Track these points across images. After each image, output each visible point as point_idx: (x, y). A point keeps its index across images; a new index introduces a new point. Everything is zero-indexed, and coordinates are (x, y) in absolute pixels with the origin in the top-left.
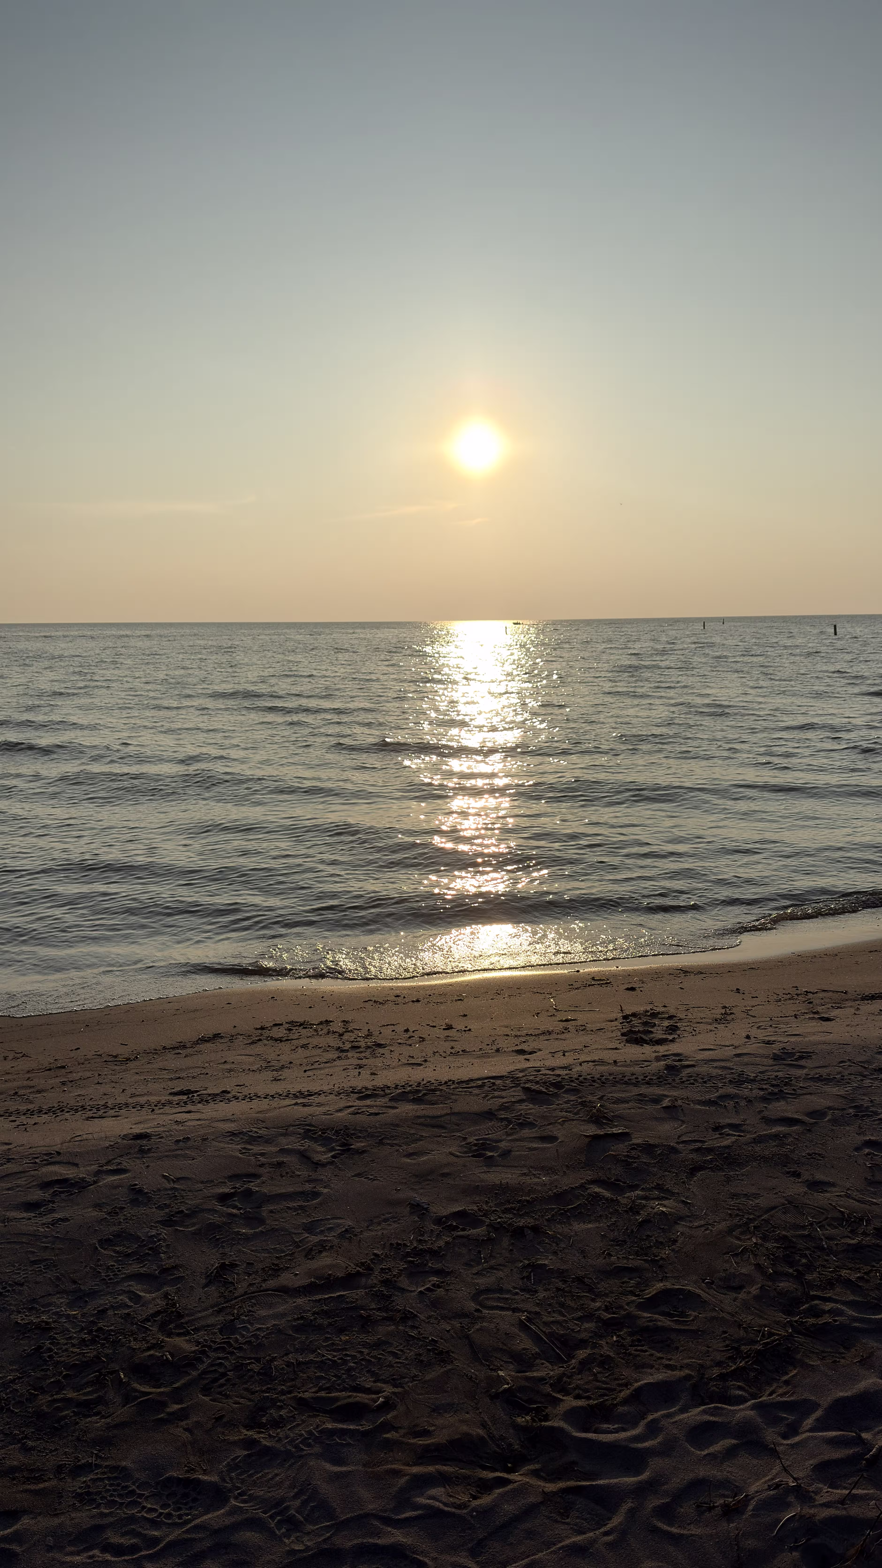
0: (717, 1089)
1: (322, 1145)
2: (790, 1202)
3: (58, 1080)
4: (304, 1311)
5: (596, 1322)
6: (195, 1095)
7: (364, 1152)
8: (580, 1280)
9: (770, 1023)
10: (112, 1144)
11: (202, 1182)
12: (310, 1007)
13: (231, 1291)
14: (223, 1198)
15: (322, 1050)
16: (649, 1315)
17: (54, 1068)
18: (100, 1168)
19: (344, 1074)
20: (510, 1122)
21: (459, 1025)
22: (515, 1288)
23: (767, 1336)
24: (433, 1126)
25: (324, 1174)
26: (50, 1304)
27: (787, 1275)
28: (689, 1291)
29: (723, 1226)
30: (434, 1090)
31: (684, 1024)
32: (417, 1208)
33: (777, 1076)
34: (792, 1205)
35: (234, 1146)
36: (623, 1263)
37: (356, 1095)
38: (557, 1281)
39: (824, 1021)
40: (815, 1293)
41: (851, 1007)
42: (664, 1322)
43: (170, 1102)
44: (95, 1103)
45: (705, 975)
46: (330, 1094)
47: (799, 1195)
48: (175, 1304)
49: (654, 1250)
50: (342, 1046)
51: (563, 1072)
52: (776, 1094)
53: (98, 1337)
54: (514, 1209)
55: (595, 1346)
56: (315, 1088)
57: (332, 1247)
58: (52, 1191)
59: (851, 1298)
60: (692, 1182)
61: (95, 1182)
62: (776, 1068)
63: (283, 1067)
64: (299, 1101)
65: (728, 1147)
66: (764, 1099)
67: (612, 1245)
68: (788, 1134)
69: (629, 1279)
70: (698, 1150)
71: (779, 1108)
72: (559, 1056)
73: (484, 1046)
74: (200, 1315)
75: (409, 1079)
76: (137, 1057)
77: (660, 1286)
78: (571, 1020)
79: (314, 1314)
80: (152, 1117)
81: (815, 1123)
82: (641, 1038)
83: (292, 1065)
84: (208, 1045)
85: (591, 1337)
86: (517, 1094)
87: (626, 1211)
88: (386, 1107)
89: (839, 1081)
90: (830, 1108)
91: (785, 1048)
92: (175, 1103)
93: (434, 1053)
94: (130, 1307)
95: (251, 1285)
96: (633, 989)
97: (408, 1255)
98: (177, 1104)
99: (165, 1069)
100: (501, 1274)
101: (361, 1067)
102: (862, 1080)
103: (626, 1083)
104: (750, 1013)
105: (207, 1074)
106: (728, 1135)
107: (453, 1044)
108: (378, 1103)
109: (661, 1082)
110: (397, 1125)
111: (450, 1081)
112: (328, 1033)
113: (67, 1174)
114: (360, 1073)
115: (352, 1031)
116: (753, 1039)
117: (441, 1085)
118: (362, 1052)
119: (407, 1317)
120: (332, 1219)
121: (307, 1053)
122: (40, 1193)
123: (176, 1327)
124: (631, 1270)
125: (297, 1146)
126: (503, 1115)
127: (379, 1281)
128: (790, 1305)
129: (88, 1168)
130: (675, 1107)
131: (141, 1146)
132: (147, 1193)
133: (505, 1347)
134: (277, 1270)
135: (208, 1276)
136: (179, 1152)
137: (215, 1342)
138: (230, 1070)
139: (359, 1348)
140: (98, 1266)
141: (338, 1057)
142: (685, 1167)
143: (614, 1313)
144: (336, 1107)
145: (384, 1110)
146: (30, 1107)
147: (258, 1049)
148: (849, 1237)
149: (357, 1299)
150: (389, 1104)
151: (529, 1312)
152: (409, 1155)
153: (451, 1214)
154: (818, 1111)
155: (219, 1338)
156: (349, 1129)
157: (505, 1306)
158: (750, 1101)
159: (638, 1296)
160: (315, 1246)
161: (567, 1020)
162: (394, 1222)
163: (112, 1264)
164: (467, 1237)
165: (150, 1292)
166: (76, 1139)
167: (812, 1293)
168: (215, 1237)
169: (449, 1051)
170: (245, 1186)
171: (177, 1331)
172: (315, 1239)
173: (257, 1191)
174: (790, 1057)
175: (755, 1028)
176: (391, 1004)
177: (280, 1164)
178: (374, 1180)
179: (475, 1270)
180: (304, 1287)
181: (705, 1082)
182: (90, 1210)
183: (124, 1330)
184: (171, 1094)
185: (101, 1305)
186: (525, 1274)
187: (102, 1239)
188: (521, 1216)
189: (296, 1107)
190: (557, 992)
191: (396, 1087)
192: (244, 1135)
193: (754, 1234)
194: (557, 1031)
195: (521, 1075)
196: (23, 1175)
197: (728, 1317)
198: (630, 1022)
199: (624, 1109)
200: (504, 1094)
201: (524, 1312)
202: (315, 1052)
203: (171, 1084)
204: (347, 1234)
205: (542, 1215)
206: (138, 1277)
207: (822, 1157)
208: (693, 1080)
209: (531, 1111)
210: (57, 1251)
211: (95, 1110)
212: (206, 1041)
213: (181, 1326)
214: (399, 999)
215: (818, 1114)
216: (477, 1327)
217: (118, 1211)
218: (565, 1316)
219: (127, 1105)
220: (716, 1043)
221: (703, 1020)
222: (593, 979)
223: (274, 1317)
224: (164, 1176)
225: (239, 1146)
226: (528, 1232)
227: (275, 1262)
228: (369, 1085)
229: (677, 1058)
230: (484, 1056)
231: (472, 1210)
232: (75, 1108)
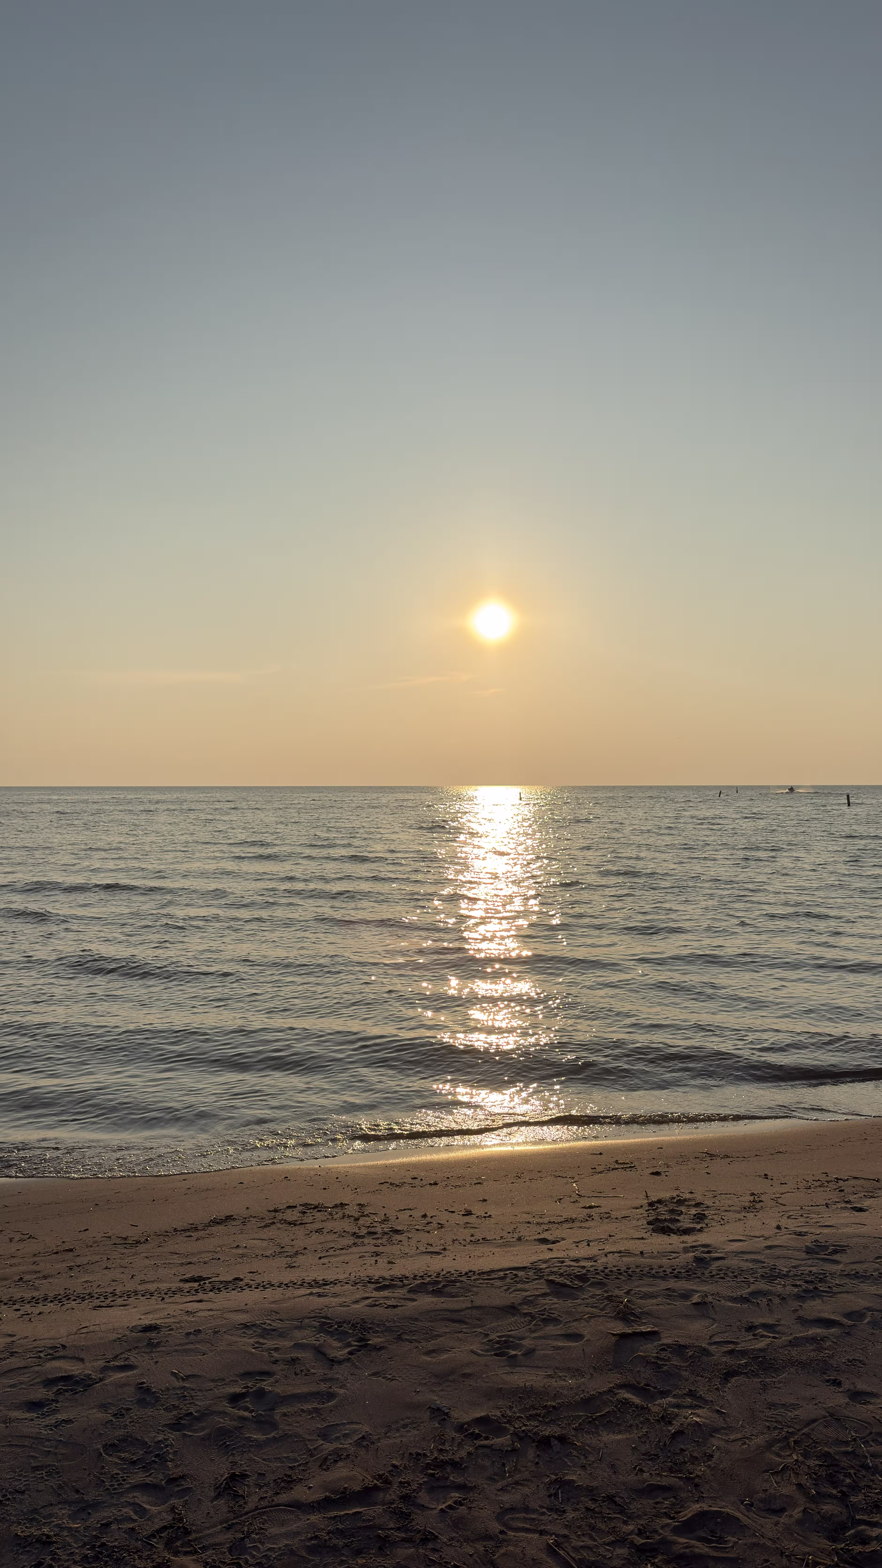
0: (749, 1284)
1: (338, 1340)
2: (831, 1415)
3: (65, 1265)
4: (318, 1530)
5: (628, 1548)
6: (207, 1282)
7: (381, 1349)
8: (610, 1498)
9: (800, 1213)
10: (120, 1336)
11: (213, 1381)
12: (325, 1189)
13: (241, 1506)
14: (234, 1399)
15: (337, 1236)
16: (687, 1541)
17: (61, 1252)
18: (107, 1364)
19: (361, 1261)
20: (533, 1318)
21: (478, 1210)
22: (542, 1507)
24: (454, 1321)
25: (340, 1372)
26: (51, 1516)
27: (831, 1496)
28: (728, 1514)
29: (760, 1440)
30: (455, 1281)
31: (711, 1212)
32: (439, 1414)
33: (810, 1272)
34: (834, 1417)
35: (246, 1340)
36: (656, 1481)
37: (373, 1286)
38: (586, 1499)
39: (857, 1211)
40: (861, 1517)
42: (701, 1548)
43: (181, 1290)
44: (103, 1290)
45: (731, 1159)
46: (346, 1283)
47: (840, 1406)
48: (181, 1519)
49: (689, 1467)
50: (357, 1231)
51: (588, 1264)
52: (810, 1291)
53: (101, 1553)
54: (539, 1416)
56: (331, 1277)
57: (348, 1456)
58: (55, 1389)
60: (726, 1389)
61: (101, 1380)
62: (809, 1262)
63: (297, 1253)
64: (315, 1291)
65: (763, 1350)
66: (798, 1297)
67: (643, 1460)
68: (826, 1337)
69: (663, 1499)
70: (731, 1352)
71: (816, 1308)
72: (583, 1245)
73: (505, 1234)
74: (208, 1532)
75: (428, 1269)
76: (147, 1240)
77: (696, 1507)
78: (595, 1207)
79: (329, 1532)
80: (161, 1306)
81: (854, 1325)
82: (668, 1227)
83: (306, 1251)
84: (221, 1227)
86: (540, 1287)
87: (658, 1421)
88: (405, 1299)
89: (877, 1279)
90: (868, 1309)
91: (817, 1241)
92: (185, 1291)
93: (454, 1241)
94: (135, 1521)
95: (262, 1498)
96: (657, 1174)
97: (428, 1466)
98: (188, 1292)
99: (176, 1254)
100: (526, 1490)
101: (377, 1254)
103: (654, 1276)
104: (780, 1201)
105: (219, 1259)
106: (763, 1336)
107: (472, 1231)
108: (396, 1295)
109: (690, 1275)
110: (416, 1319)
111: (471, 1271)
112: (344, 1216)
113: (73, 1370)
114: (376, 1261)
115: (367, 1216)
116: (783, 1230)
117: (461, 1276)
118: (378, 1238)
119: (428, 1538)
120: (348, 1423)
121: (322, 1238)
122: (44, 1391)
123: (183, 1546)
124: (665, 1489)
125: (312, 1341)
126: (525, 1309)
127: (398, 1496)
128: (835, 1531)
129: (94, 1364)
130: (705, 1303)
131: (150, 1339)
132: (154, 1393)
134: (289, 1482)
135: (217, 1488)
136: (189, 1347)
137: (223, 1563)
138: (243, 1256)
140: (101, 1474)
141: (354, 1244)
142: (718, 1372)
143: (648, 1538)
144: (354, 1298)
145: (403, 1302)
146: (36, 1294)
147: (271, 1232)
149: (374, 1517)
150: (408, 1296)
151: (557, 1536)
152: (429, 1353)
153: (473, 1420)
154: (856, 1312)
155: (228, 1558)
156: (366, 1323)
157: (532, 1527)
158: (785, 1298)
159: (673, 1518)
160: (330, 1455)
161: (591, 1207)
162: (414, 1428)
163: (118, 1472)
164: (490, 1447)
165: (155, 1505)
166: (83, 1331)
167: (857, 1517)
168: (225, 1443)
169: (469, 1239)
170: (258, 1385)
171: (184, 1549)
172: (329, 1447)
173: (270, 1391)
174: (823, 1251)
175: (785, 1217)
176: (407, 1187)
177: (294, 1361)
178: (392, 1380)
179: (499, 1485)
180: (318, 1502)
181: (736, 1277)
182: (95, 1411)
183: (128, 1546)
184: (181, 1280)
185: (104, 1518)
186: (552, 1491)
187: (106, 1444)
188: (548, 1424)
189: (311, 1298)
190: (580, 1176)
191: (415, 1278)
192: (257, 1328)
193: (795, 1449)
194: (580, 1219)
195: (544, 1266)
196: (26, 1371)
197: (769, 1543)
198: (656, 1209)
199: (652, 1305)
200: (526, 1286)
201: (551, 1535)
202: (330, 1237)
203: (182, 1270)
204: (364, 1441)
205: (569, 1424)
206: (144, 1487)
207: (864, 1364)
208: (722, 1275)
209: (556, 1306)
210: (60, 1457)
211: (102, 1299)
212: (218, 1223)
213: (189, 1543)
214: (417, 1182)
215: (856, 1315)
216: (502, 1551)
217: (124, 1412)
218: (595, 1540)
219: (136, 1293)
220: (746, 1233)
221: (731, 1208)
222: (617, 1162)
223: (286, 1535)
224: (173, 1374)
225: (252, 1341)
226: (554, 1442)
227: (288, 1473)
228: (387, 1274)
229: (706, 1250)
230: (505, 1245)
231: (495, 1416)
232: (82, 1295)
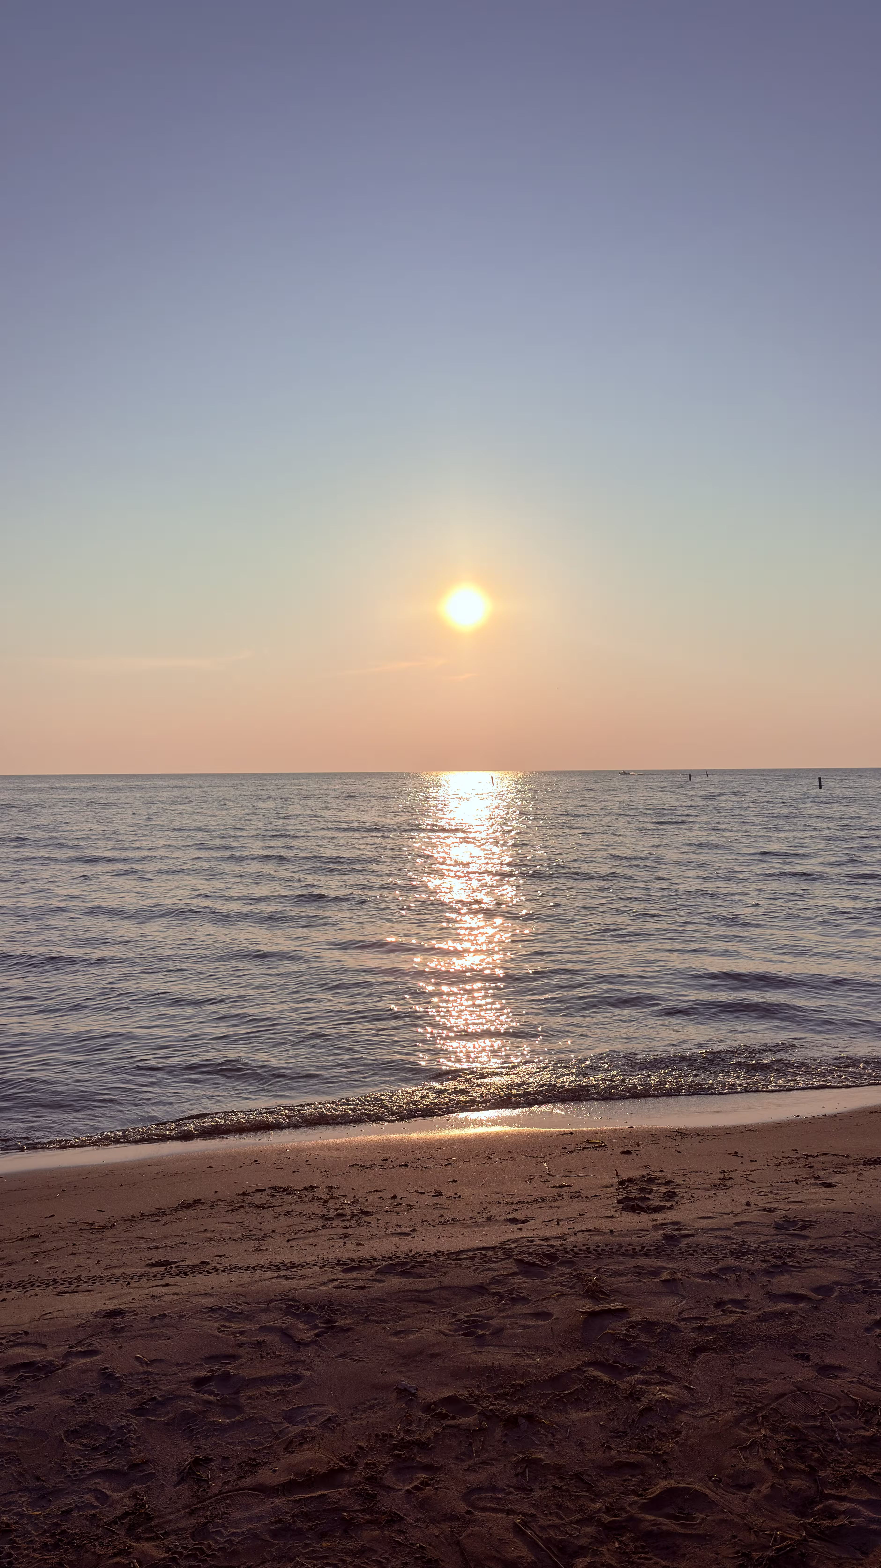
0: (718, 1260)
1: (306, 1322)
2: (799, 1389)
3: (29, 1251)
4: (283, 1514)
5: (596, 1526)
6: (174, 1266)
7: (348, 1330)
8: (578, 1476)
9: (770, 1189)
10: (84, 1322)
11: (178, 1365)
12: (294, 1172)
13: (204, 1490)
14: (199, 1383)
15: (306, 1218)
16: (653, 1518)
17: (26, 1238)
18: (70, 1350)
19: (329, 1243)
20: (502, 1297)
21: (448, 1191)
22: (509, 1486)
23: (779, 1541)
24: (422, 1302)
25: (307, 1354)
26: (10, 1504)
27: (799, 1471)
28: (695, 1490)
29: (728, 1416)
30: (423, 1262)
31: (681, 1190)
32: (406, 1394)
33: (779, 1247)
34: (802, 1392)
35: (211, 1323)
36: (624, 1458)
37: (341, 1268)
38: (553, 1477)
39: (826, 1187)
40: (829, 1491)
41: (854, 1172)
42: (669, 1525)
43: (147, 1274)
44: (68, 1276)
45: (702, 1138)
46: (314, 1265)
47: (809, 1380)
48: (144, 1505)
49: (658, 1443)
50: (326, 1213)
51: (557, 1243)
52: (778, 1267)
53: (61, 1541)
54: (507, 1394)
55: (595, 1553)
56: (298, 1259)
57: (313, 1438)
58: (18, 1375)
59: (868, 1496)
60: (695, 1365)
61: (63, 1366)
62: (779, 1238)
63: (265, 1236)
64: (282, 1273)
65: (731, 1326)
66: (768, 1272)
67: (611, 1437)
68: (794, 1312)
69: (631, 1476)
70: (700, 1328)
71: (785, 1283)
72: (553, 1225)
73: (474, 1214)
74: (170, 1517)
75: (397, 1250)
76: (114, 1225)
77: (664, 1484)
78: (565, 1186)
79: (293, 1516)
80: (127, 1291)
81: (822, 1299)
82: (638, 1205)
83: (274, 1234)
84: (188, 1212)
85: (590, 1543)
86: (510, 1266)
87: (625, 1398)
88: (373, 1280)
89: (846, 1253)
90: (837, 1283)
91: (787, 1217)
92: (151, 1275)
93: (423, 1222)
94: (97, 1507)
95: (226, 1483)
96: (628, 1152)
97: (395, 1447)
98: (154, 1277)
99: (143, 1238)
100: (493, 1470)
101: (346, 1236)
102: (869, 1253)
103: (623, 1254)
104: (750, 1178)
105: (186, 1243)
106: (731, 1312)
107: (442, 1212)
108: (364, 1276)
109: (659, 1253)
110: (384, 1301)
111: (440, 1252)
112: (313, 1199)
113: (35, 1357)
114: (345, 1243)
115: (337, 1198)
116: (753, 1206)
117: (430, 1257)
118: (347, 1220)
119: (394, 1519)
120: (314, 1406)
121: (290, 1221)
122: (5, 1378)
123: (144, 1532)
124: (633, 1466)
125: (279, 1324)
126: (495, 1289)
127: (364, 1478)
128: (803, 1506)
129: (57, 1350)
130: (674, 1280)
131: (115, 1324)
132: (118, 1377)
133: (498, 1556)
134: (254, 1465)
135: (181, 1473)
136: (154, 1331)
137: (186, 1548)
138: (211, 1239)
139: (341, 1556)
140: (63, 1460)
141: (323, 1226)
142: (686, 1348)
143: (615, 1516)
144: (321, 1280)
145: (371, 1284)
147: (240, 1216)
148: (864, 1428)
149: (339, 1499)
150: (376, 1277)
151: (524, 1515)
152: (397, 1333)
153: (440, 1400)
154: (824, 1286)
155: (191, 1543)
156: (333, 1304)
157: (498, 1507)
158: (753, 1274)
159: (641, 1495)
160: (295, 1437)
161: (561, 1187)
162: (380, 1409)
163: (79, 1458)
164: (457, 1427)
165: (117, 1491)
166: (46, 1317)
167: (826, 1492)
168: (189, 1427)
169: (438, 1219)
170: (223, 1369)
171: (146, 1535)
172: (295, 1429)
173: (235, 1374)
174: (792, 1226)
175: (755, 1194)
176: (377, 1168)
177: (260, 1344)
178: (359, 1361)
179: (466, 1465)
180: (283, 1485)
181: (705, 1253)
182: (57, 1397)
183: (89, 1533)
184: (147, 1265)
185: (66, 1505)
186: (519, 1470)
187: (68, 1431)
188: (515, 1402)
189: (278, 1280)
190: (550, 1156)
191: (383, 1259)
192: (223, 1311)
193: (763, 1425)
194: (550, 1198)
195: (513, 1245)
197: (737, 1519)
198: (626, 1188)
199: (621, 1283)
200: (495, 1266)
201: (518, 1514)
202: (298, 1220)
203: (148, 1254)
204: (330, 1423)
205: (537, 1402)
206: (105, 1473)
207: (832, 1338)
208: (692, 1251)
209: (524, 1285)
210: (21, 1444)
211: (67, 1284)
212: (185, 1207)
213: (150, 1530)
214: (386, 1164)
215: (824, 1290)
216: (468, 1531)
217: (87, 1398)
218: (562, 1519)
219: (101, 1278)
220: (715, 1210)
221: (702, 1186)
222: (587, 1141)
223: (250, 1520)
224: (137, 1358)
225: (217, 1324)
226: (522, 1421)
227: (253, 1456)
228: (355, 1256)
229: (676, 1227)
230: (475, 1226)
231: (463, 1395)
232: (46, 1281)
